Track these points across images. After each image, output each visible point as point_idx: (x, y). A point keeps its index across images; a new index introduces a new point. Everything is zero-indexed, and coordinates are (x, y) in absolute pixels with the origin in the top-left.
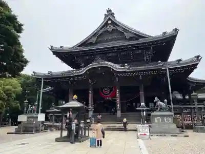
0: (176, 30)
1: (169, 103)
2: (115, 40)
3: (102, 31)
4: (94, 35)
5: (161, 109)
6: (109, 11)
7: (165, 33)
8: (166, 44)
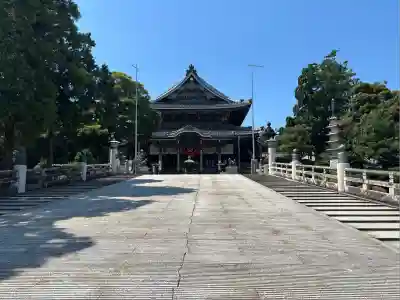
0: (251, 101)
1: (237, 161)
2: (194, 98)
3: (182, 88)
4: (176, 91)
5: (232, 165)
6: (192, 67)
7: (242, 101)
8: (240, 112)
